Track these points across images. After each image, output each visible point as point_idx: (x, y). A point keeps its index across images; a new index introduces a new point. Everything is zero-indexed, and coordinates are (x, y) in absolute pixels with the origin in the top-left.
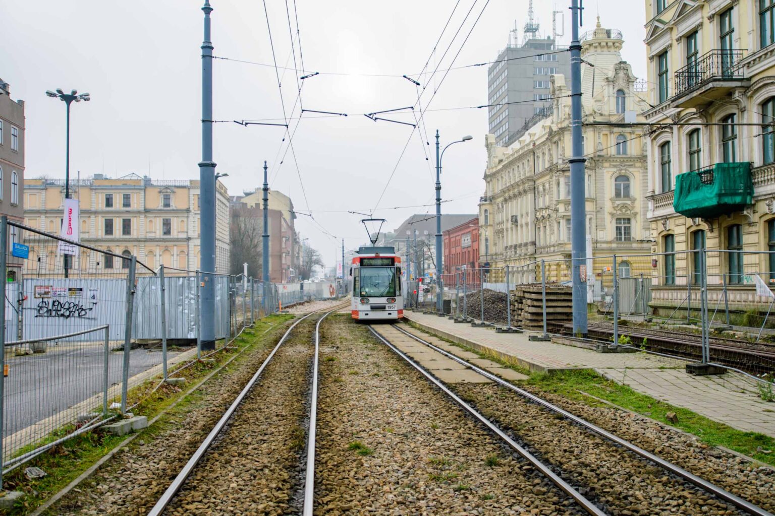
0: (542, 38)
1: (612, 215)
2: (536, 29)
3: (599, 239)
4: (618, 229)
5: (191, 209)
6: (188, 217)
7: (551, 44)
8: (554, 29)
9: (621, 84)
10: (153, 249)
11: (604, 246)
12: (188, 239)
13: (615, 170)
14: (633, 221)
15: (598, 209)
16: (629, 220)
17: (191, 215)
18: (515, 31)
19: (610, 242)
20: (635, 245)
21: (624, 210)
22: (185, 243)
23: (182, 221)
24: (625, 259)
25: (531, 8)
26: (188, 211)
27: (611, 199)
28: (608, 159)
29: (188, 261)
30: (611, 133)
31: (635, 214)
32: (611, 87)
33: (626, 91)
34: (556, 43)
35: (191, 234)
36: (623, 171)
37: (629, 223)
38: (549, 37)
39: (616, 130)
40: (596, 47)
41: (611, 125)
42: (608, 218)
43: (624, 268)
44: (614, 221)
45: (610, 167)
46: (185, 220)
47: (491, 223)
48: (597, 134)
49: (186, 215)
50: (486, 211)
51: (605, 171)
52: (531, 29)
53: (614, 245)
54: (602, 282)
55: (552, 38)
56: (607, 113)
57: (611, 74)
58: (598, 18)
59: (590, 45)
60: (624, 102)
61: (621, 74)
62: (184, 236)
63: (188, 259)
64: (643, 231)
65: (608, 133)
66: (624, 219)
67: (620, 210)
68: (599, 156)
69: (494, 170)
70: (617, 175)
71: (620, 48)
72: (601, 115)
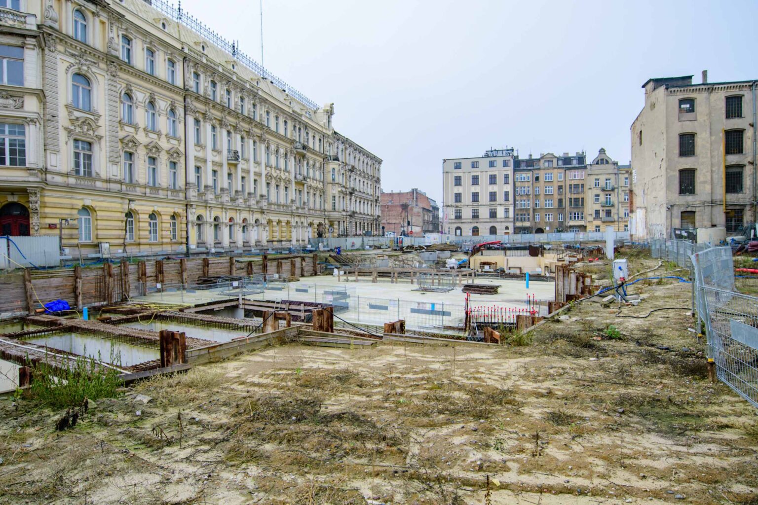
1: (69, 132)
3: (49, 167)
4: (77, 155)
11: (59, 179)
13: (72, 60)
14: (96, 147)
15: (48, 117)
16: (90, 144)
19: (67, 175)
20: (99, 184)
21: (86, 128)
24: (88, 202)
27: (67, 106)
28: (63, 38)
31: (100, 138)
36: (85, 68)
37: (90, 150)
42: (63, 136)
43: (83, 217)
44: (71, 143)
45: (65, 53)
53: (72, 181)
54: (61, 238)
64: (109, 164)
66: (83, 141)
67: (80, 126)
68: (51, 27)
70: (74, 70)
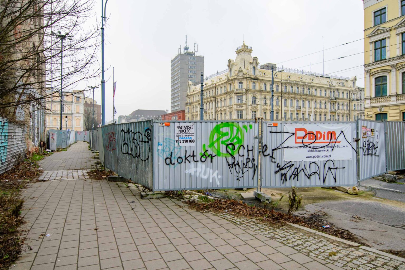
0: (190, 52)
1: (251, 110)
2: (188, 49)
4: (253, 115)
5: (73, 102)
6: (72, 105)
7: (193, 54)
8: (195, 49)
9: (254, 65)
10: (56, 117)
12: (72, 114)
13: (252, 94)
14: (257, 112)
15: (247, 108)
16: (256, 112)
17: (73, 104)
18: (180, 49)
19: (250, 119)
22: (71, 116)
23: (70, 106)
25: (186, 41)
26: (72, 102)
27: (251, 105)
28: (250, 90)
29: (72, 123)
30: (251, 81)
31: (258, 110)
32: (252, 66)
33: (256, 67)
34: (195, 54)
35: (73, 112)
36: (255, 95)
37: (256, 113)
38: (193, 52)
39: (253, 80)
40: (244, 51)
41: (252, 79)
42: (250, 111)
44: (252, 112)
46: (71, 106)
47: (190, 112)
48: (247, 81)
49: (71, 104)
50: (188, 108)
51: (249, 94)
52: (186, 48)
55: (194, 52)
56: (250, 74)
57: (252, 61)
58: (244, 41)
59: (242, 50)
60: (255, 71)
61: (255, 61)
62: (70, 112)
63: (72, 122)
65: (250, 81)
66: (254, 111)
67: (254, 108)
68: (248, 89)
69: (192, 94)
70: (252, 96)
71: (251, 52)
72: (248, 75)
